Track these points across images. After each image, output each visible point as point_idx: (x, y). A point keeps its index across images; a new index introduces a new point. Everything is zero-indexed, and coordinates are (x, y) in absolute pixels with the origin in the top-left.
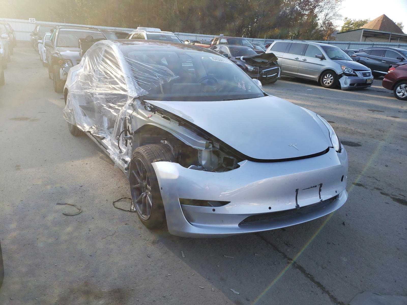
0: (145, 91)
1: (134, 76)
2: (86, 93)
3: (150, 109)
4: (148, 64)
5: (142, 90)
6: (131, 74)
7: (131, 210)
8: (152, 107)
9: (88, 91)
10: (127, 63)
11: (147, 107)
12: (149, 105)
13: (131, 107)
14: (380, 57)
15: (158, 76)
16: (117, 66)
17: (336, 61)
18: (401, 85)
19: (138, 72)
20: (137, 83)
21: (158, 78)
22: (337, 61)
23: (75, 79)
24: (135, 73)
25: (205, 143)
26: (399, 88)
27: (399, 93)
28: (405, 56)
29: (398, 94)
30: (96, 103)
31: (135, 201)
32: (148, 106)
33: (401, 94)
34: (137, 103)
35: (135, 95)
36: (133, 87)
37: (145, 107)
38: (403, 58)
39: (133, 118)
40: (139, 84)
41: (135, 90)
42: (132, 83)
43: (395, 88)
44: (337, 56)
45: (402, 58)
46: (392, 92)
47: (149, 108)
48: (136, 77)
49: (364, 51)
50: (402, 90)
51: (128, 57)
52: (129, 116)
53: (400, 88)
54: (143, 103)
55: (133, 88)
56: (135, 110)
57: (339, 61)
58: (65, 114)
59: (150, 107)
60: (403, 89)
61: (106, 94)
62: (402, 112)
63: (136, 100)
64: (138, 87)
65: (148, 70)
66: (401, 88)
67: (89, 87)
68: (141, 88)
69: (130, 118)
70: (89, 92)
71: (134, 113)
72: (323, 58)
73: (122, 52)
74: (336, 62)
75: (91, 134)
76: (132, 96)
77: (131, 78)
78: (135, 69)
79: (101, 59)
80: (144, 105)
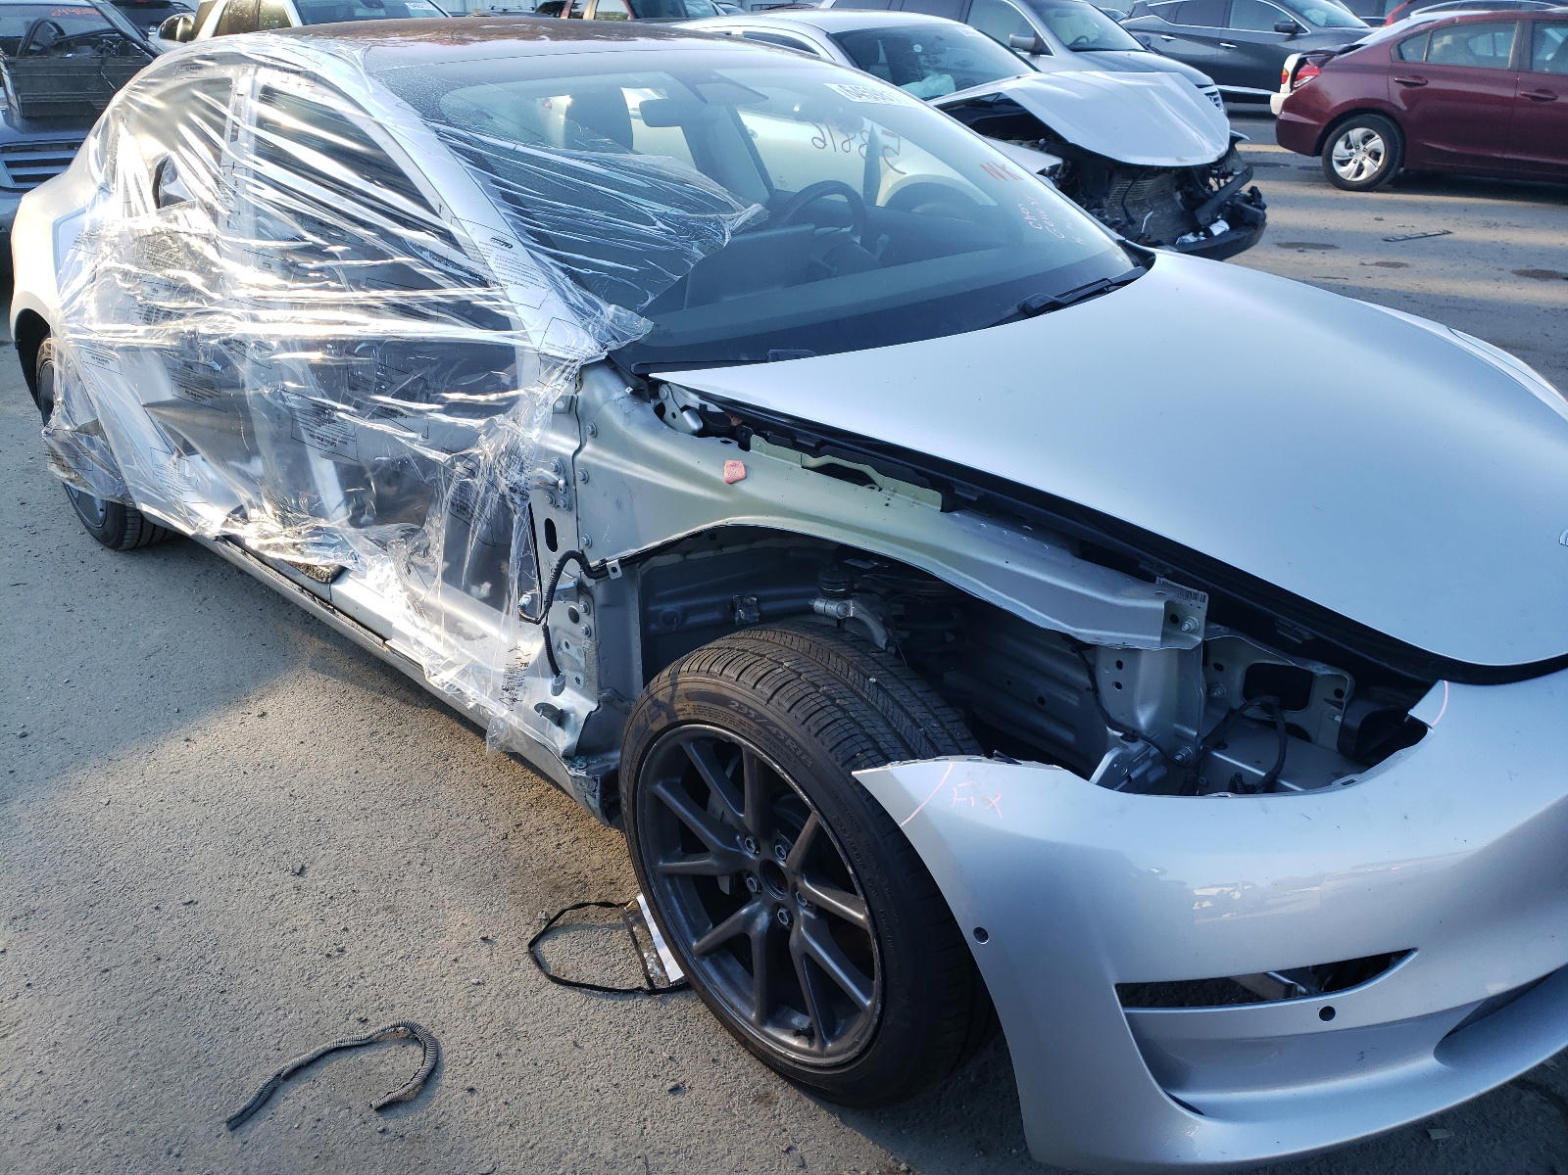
0: (625, 314)
1: (529, 232)
2: (192, 341)
3: (696, 421)
4: (576, 152)
5: (611, 310)
6: (509, 220)
7: (650, 981)
8: (712, 408)
9: (203, 329)
10: (463, 163)
11: (677, 412)
12: (694, 401)
13: (568, 422)
14: (1213, 31)
15: (661, 217)
16: (390, 178)
17: (1089, 57)
18: (1350, 133)
19: (545, 204)
20: (562, 269)
21: (661, 229)
22: (1096, 56)
23: (80, 262)
24: (528, 214)
25: (1161, 605)
26: (1340, 145)
27: (1343, 163)
28: (1302, 16)
29: (1341, 170)
30: (271, 395)
31: (688, 946)
32: (686, 408)
33: (1352, 166)
34: (609, 396)
35: (583, 345)
36: (554, 296)
37: (660, 411)
38: (1298, 27)
39: (586, 480)
40: (577, 279)
41: (570, 316)
42: (543, 279)
43: (1326, 146)
44: (1081, 37)
45: (1294, 25)
46: (1318, 161)
47: (692, 416)
48: (543, 239)
49: (1153, 11)
50: (1354, 150)
51: (449, 124)
52: (557, 471)
53: (1346, 144)
54: (647, 391)
55: (558, 307)
56: (594, 434)
57: (1102, 58)
58: (60, 452)
59: (701, 413)
60: (1358, 148)
61: (345, 346)
62: (1397, 240)
63: (591, 377)
64: (577, 295)
65: (595, 190)
66: (1349, 146)
67: (200, 305)
68: (597, 300)
69: (561, 482)
70: (210, 337)
71: (588, 448)
72: (1037, 49)
73: (400, 100)
74: (1087, 59)
75: (246, 550)
76: (561, 354)
77: (517, 246)
78: (519, 189)
79: (246, 144)
80: (653, 403)
